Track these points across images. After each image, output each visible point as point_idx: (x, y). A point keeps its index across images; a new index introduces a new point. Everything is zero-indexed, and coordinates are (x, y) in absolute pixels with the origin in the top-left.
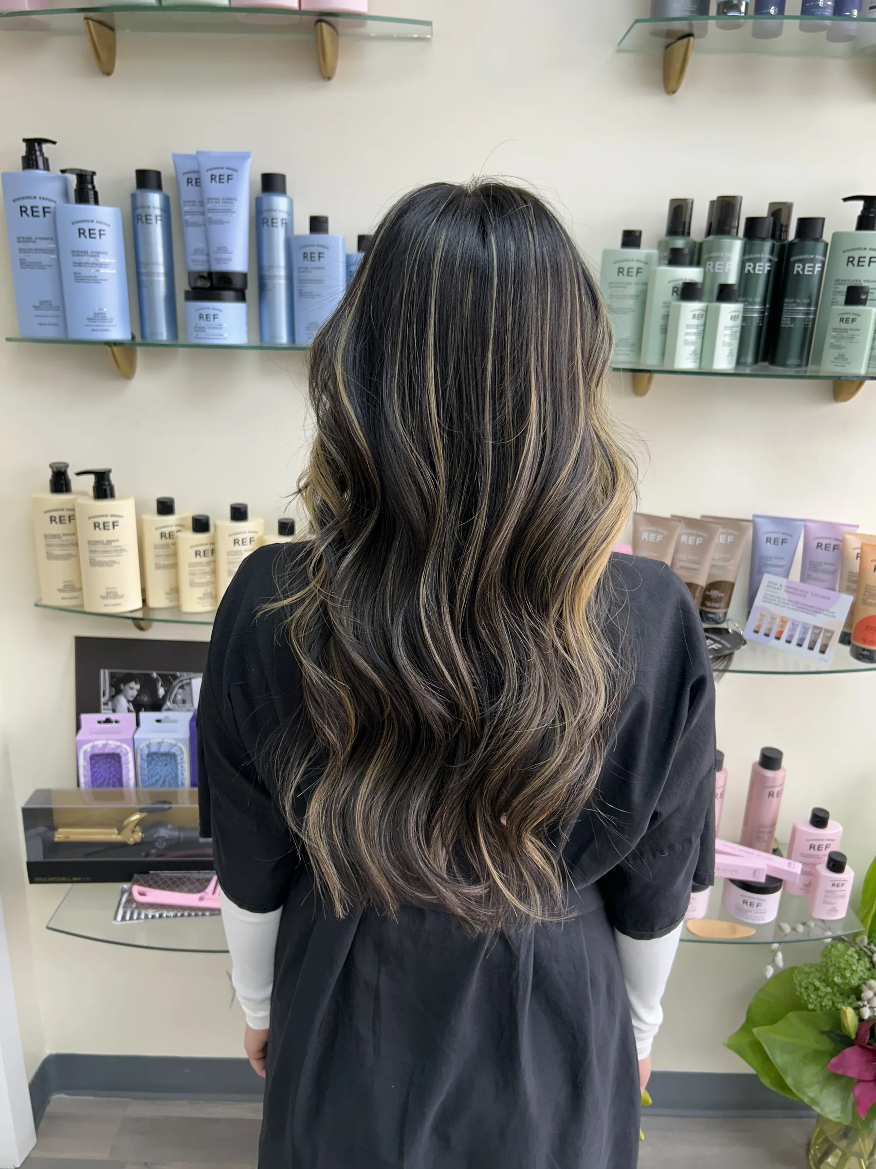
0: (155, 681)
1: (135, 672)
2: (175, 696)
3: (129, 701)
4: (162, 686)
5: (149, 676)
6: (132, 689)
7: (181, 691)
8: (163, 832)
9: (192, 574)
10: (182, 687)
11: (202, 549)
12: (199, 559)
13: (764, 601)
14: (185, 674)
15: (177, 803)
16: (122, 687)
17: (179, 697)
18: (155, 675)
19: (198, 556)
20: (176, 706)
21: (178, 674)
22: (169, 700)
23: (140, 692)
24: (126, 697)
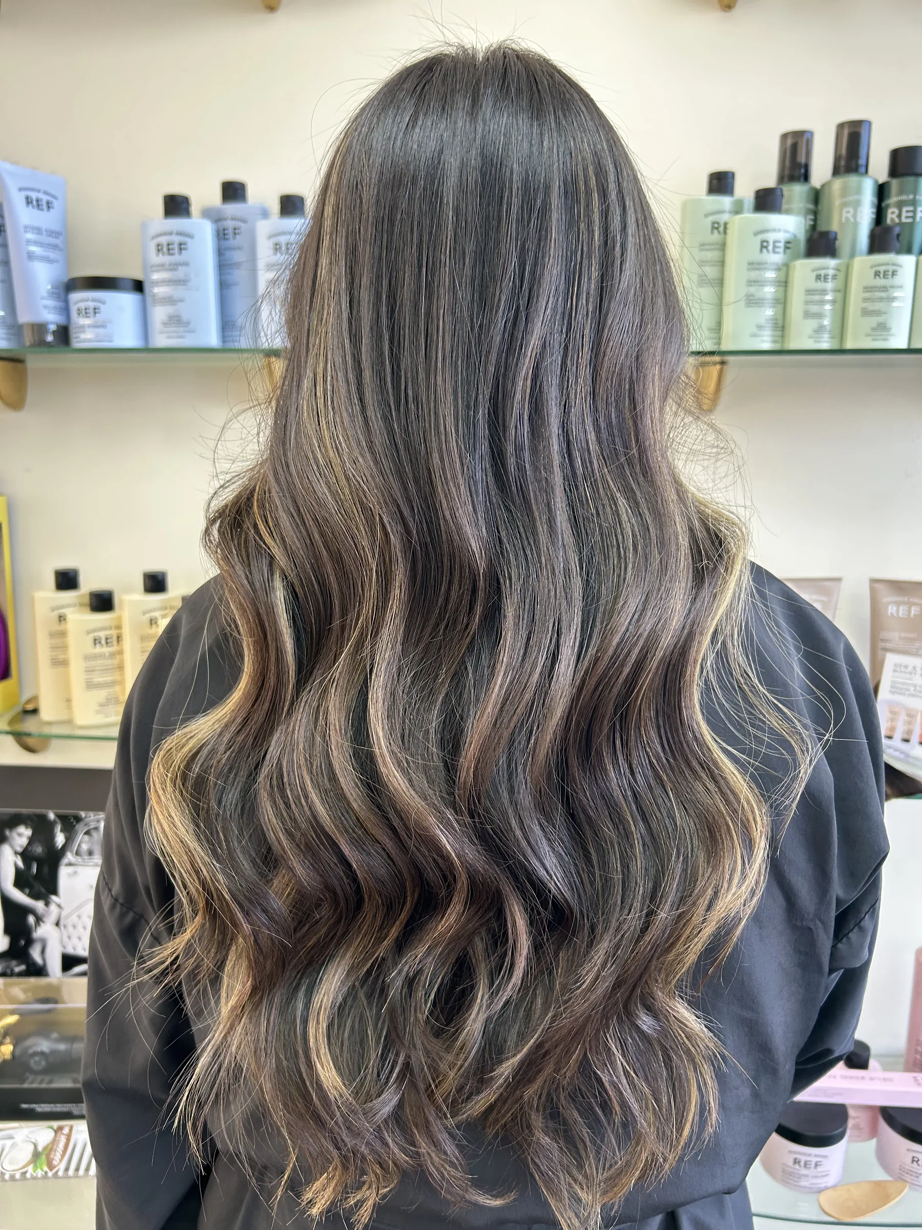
0: (50, 826)
1: (24, 811)
2: (79, 845)
3: (16, 853)
4: (61, 831)
5: (43, 818)
6: (20, 835)
7: (86, 838)
8: (44, 1046)
9: (89, 671)
10: (87, 833)
11: (102, 635)
12: (98, 650)
13: (893, 693)
14: (91, 814)
15: (64, 1002)
16: (7, 833)
17: (85, 847)
18: (52, 816)
19: (98, 645)
20: (79, 859)
21: (83, 814)
22: (71, 852)
23: (31, 841)
24: (12, 847)
